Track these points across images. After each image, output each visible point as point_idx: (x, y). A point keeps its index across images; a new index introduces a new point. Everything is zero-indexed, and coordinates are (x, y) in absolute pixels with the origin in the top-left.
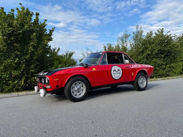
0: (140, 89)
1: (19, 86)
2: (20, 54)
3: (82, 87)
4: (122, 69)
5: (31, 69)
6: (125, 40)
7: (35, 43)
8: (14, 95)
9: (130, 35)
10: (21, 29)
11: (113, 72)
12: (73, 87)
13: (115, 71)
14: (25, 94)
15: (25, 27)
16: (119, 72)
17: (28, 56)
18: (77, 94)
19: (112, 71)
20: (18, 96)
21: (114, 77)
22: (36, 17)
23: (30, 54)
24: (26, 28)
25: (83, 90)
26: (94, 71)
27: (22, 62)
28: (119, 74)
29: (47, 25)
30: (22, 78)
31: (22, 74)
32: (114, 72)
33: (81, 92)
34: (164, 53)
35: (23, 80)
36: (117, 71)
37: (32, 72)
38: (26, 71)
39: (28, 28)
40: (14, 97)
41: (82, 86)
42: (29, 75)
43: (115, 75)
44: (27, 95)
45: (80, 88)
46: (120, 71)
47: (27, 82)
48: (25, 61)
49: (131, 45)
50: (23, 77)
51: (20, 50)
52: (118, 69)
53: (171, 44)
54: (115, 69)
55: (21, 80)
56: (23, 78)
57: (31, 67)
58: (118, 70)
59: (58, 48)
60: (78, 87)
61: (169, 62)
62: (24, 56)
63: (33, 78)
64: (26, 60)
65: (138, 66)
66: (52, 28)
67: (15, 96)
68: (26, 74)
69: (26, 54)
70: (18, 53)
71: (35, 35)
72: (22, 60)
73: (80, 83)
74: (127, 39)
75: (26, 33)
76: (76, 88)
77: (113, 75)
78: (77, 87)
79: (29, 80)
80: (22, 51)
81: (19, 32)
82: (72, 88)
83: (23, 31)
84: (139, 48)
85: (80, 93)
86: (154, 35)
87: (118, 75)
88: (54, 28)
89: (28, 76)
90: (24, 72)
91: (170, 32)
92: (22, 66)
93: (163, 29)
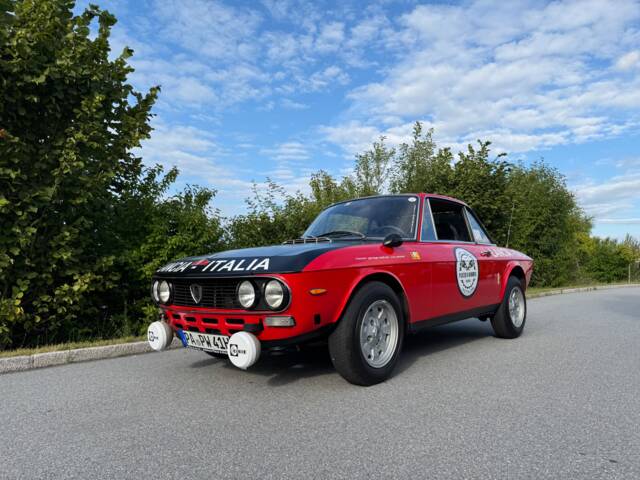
2: (17, 177)
3: (385, 325)
4: (478, 262)
5: (59, 247)
6: (373, 166)
7: (90, 139)
8: (14, 366)
10: (42, 68)
11: (460, 269)
13: (464, 264)
14: (64, 360)
15: (58, 62)
16: (472, 270)
17: (51, 191)
18: (372, 353)
19: (458, 266)
20: (30, 369)
21: (461, 286)
22: (100, 31)
23: (62, 183)
24: (59, 67)
25: (387, 335)
26: (418, 264)
27: (20, 213)
28: (472, 278)
29: (132, 70)
30: (14, 288)
31: (14, 273)
32: (463, 270)
33: (382, 343)
35: (21, 295)
36: (468, 265)
37: (60, 262)
38: (40, 250)
39: (69, 68)
40: (11, 372)
41: (386, 322)
42: (44, 276)
43: (464, 279)
44: (70, 361)
45: (381, 327)
46: (475, 268)
47: (34, 303)
48: (35, 210)
49: (394, 185)
50: (19, 282)
51: (16, 161)
52: (470, 259)
53: (506, 192)
54: (463, 259)
55: (9, 295)
56: (19, 287)
57: (56, 238)
58: (471, 264)
59: (167, 169)
60: (376, 323)
62: (31, 187)
63: (66, 287)
64: (42, 205)
66: (152, 90)
67: (19, 370)
68: (32, 269)
69: (44, 179)
70: (9, 171)
72: (23, 208)
73: (380, 309)
74: (382, 166)
75: (59, 88)
76: (370, 329)
77: (459, 281)
78: (372, 323)
79: (45, 298)
80: (26, 168)
81: (28, 79)
83: (48, 78)
85: (379, 350)
86: (457, 158)
87: (469, 281)
88: (158, 88)
89: (42, 279)
90: (27, 262)
91: (505, 154)
92: (23, 232)
93: (488, 143)
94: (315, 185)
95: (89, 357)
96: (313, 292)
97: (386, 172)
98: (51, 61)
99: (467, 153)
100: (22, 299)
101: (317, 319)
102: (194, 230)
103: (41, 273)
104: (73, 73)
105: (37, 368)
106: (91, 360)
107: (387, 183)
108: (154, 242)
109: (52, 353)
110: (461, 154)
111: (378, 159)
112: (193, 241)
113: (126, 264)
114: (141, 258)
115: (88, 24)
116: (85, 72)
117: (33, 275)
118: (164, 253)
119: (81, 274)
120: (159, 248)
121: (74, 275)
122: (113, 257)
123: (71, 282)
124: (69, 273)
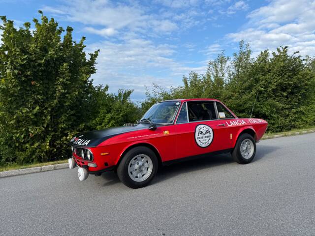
0: (243, 161)
1: (42, 152)
2: (42, 98)
3: (146, 164)
4: (213, 130)
5: (61, 122)
7: (67, 80)
8: (35, 171)
9: (228, 58)
10: (43, 56)
11: (198, 135)
12: (131, 164)
13: (201, 133)
14: (53, 169)
15: (50, 53)
16: (208, 134)
17: (56, 101)
18: (138, 176)
20: (41, 172)
21: (199, 143)
22: (67, 34)
23: (59, 98)
24: (51, 54)
25: (148, 168)
26: (167, 137)
27: (45, 111)
29: (86, 46)
30: (46, 139)
31: (47, 132)
32: (200, 135)
33: (145, 172)
35: (49, 141)
36: (204, 133)
37: (62, 128)
38: (54, 124)
39: (54, 54)
40: (34, 173)
41: (147, 162)
43: (201, 140)
44: (55, 169)
45: (143, 165)
46: (210, 134)
48: (50, 110)
49: (230, 75)
50: (48, 136)
51: (41, 92)
52: (207, 130)
54: (201, 130)
55: (44, 141)
56: (48, 138)
57: (60, 119)
58: (207, 132)
59: (105, 86)
60: (140, 163)
61: (296, 104)
62: (48, 100)
63: (65, 137)
64: (52, 107)
65: (240, 122)
66: (95, 52)
67: (37, 172)
68: (52, 131)
69: (53, 98)
70: (39, 96)
71: (67, 67)
72: (46, 109)
73: (142, 158)
74: (223, 66)
75: (51, 63)
76: (137, 166)
77: (198, 141)
78: (138, 164)
79: (58, 142)
80: (46, 94)
81: (39, 61)
82: (131, 166)
83: (45, 60)
84: (245, 82)
85: (143, 174)
86: (271, 56)
87: (206, 140)
88: (99, 50)
89: (56, 135)
90: (50, 129)
92: (46, 118)
93: (286, 47)
94: (185, 81)
95: (62, 167)
96: (102, 154)
97: (226, 69)
98: (48, 52)
100: (50, 143)
101: (106, 164)
102: (118, 111)
103: (56, 133)
104: (56, 56)
105: (43, 171)
107: (226, 75)
108: (101, 117)
109: (49, 165)
110: (273, 54)
111: (221, 62)
112: (117, 115)
113: (91, 126)
114: (97, 123)
115: (60, 34)
116: (61, 54)
117: (53, 133)
118: (106, 121)
119: (71, 132)
120: (104, 119)
121: (68, 133)
122: (84, 124)
123: (67, 135)
124: (66, 132)
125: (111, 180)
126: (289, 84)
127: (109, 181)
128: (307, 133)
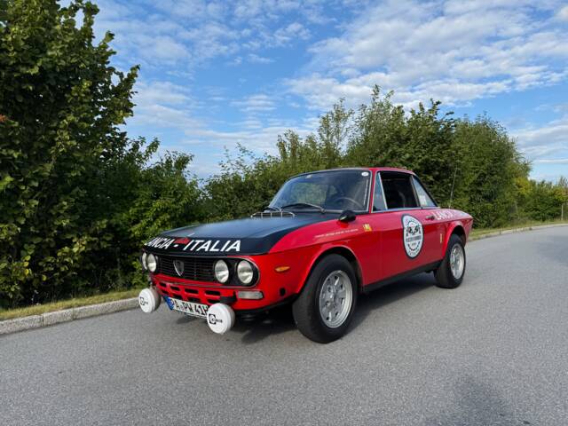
0: (454, 284)
1: (12, 284)
2: (19, 156)
4: (423, 227)
5: (59, 215)
6: (333, 125)
7: (81, 120)
8: (27, 325)
10: (35, 59)
11: (407, 235)
13: (410, 230)
14: (69, 318)
15: (49, 53)
16: (418, 234)
17: (49, 167)
18: (330, 315)
19: (405, 232)
20: (41, 327)
21: (408, 250)
22: (85, 20)
23: (58, 160)
24: (51, 57)
27: (23, 188)
28: (417, 242)
29: (114, 53)
30: (22, 252)
31: (21, 239)
32: (409, 235)
33: (339, 306)
34: (434, 170)
35: (28, 258)
36: (413, 230)
37: (60, 228)
38: (43, 218)
39: (59, 58)
40: (26, 330)
41: (342, 287)
42: (47, 240)
43: (410, 244)
44: (75, 318)
45: (338, 293)
46: (420, 233)
47: (40, 264)
48: (36, 184)
49: (353, 142)
50: (26, 246)
51: (18, 142)
52: (416, 224)
53: (452, 146)
54: (409, 225)
55: (19, 258)
56: (26, 251)
57: (56, 207)
58: (416, 229)
59: (148, 143)
60: (333, 289)
61: (443, 195)
62: (31, 164)
63: (66, 249)
64: (42, 180)
66: (132, 69)
67: (32, 329)
68: (36, 235)
69: (42, 156)
70: (11, 152)
71: (88, 90)
72: (26, 183)
73: (336, 277)
74: (341, 125)
75: (51, 76)
77: (406, 245)
78: (330, 290)
79: (49, 259)
80: (27, 147)
81: (23, 70)
83: (41, 68)
84: (377, 155)
85: (336, 312)
86: (408, 115)
87: (415, 244)
88: (138, 67)
89: (45, 242)
90: (32, 229)
92: (27, 204)
93: (438, 103)
94: (281, 145)
95: (90, 314)
96: (278, 270)
97: (345, 131)
98: (43, 52)
99: (418, 110)
100: (30, 261)
101: (282, 291)
102: (175, 194)
103: (44, 237)
104: (63, 63)
105: (47, 326)
106: (92, 316)
108: (140, 206)
110: (412, 112)
111: (338, 119)
112: (174, 203)
113: (117, 226)
114: (130, 219)
115: (74, 16)
116: (74, 61)
117: (38, 240)
118: (149, 215)
119: (79, 237)
120: (145, 211)
121: (72, 238)
122: (105, 221)
123: (70, 244)
124: (69, 237)
125: (248, 332)
126: (437, 163)
127: (244, 334)
128: (487, 237)
